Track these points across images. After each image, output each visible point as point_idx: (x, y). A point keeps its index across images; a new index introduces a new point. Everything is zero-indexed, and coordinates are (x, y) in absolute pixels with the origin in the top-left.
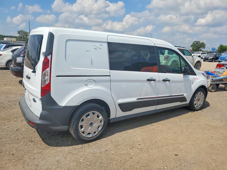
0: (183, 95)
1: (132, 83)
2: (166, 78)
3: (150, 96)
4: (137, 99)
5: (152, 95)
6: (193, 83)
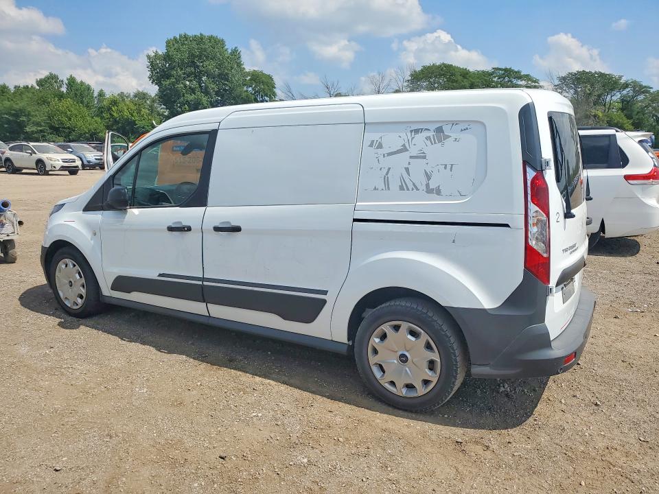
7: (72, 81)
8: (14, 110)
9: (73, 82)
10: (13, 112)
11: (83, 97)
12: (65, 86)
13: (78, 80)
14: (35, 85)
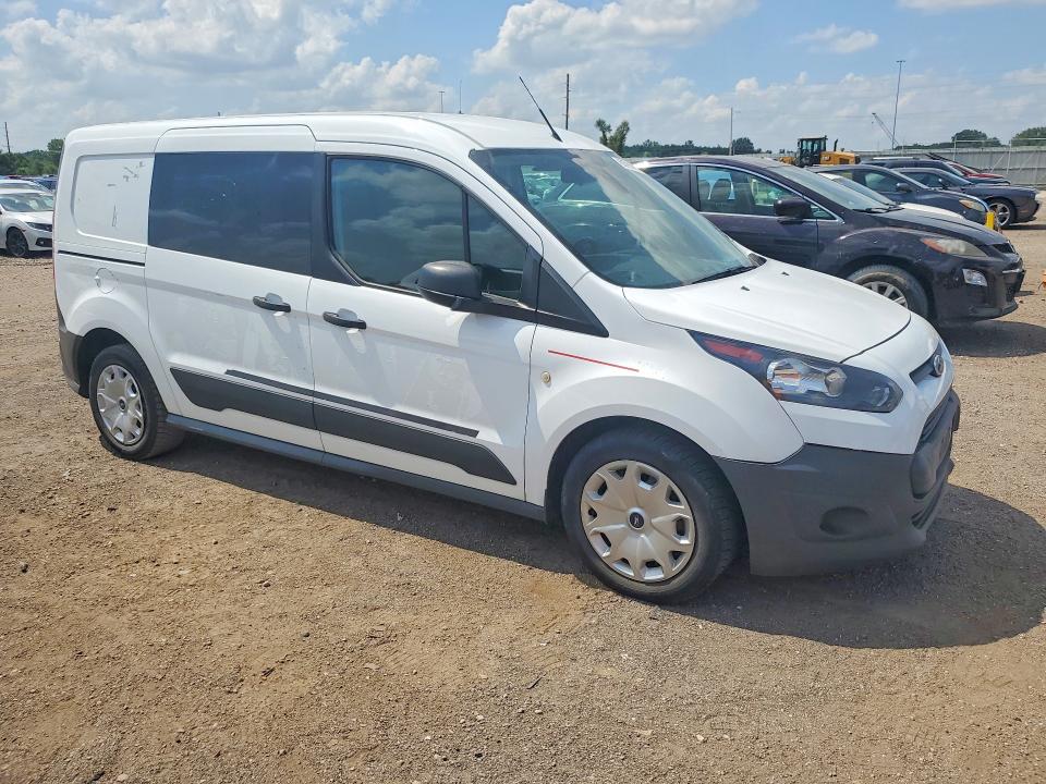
0: (474, 433)
1: (205, 303)
2: (343, 311)
3: (274, 372)
4: (228, 372)
5: (288, 375)
6: (548, 380)
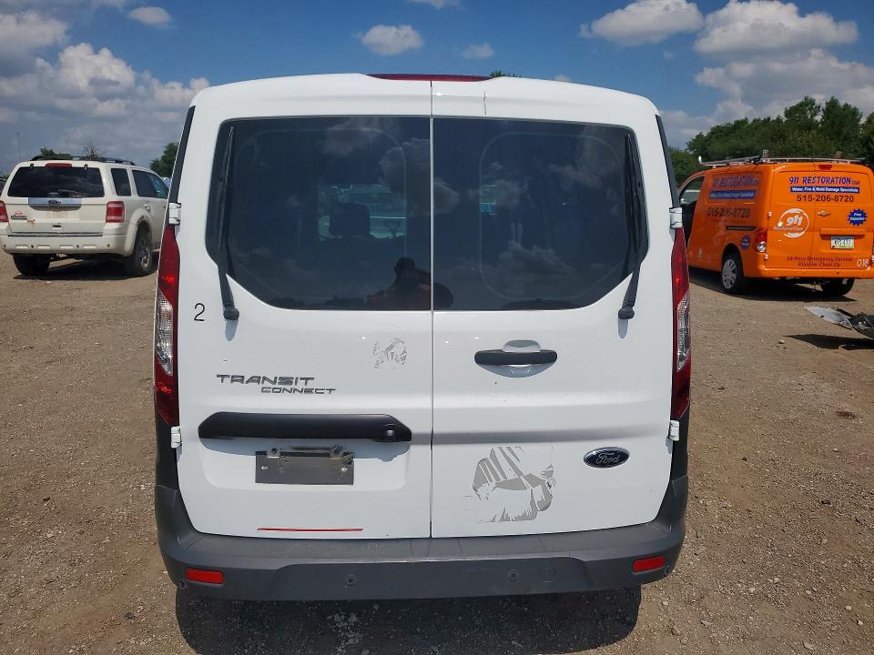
7: (832, 105)
8: (740, 150)
9: (834, 107)
10: (738, 152)
11: (843, 126)
12: (822, 113)
13: (842, 103)
14: (782, 115)
